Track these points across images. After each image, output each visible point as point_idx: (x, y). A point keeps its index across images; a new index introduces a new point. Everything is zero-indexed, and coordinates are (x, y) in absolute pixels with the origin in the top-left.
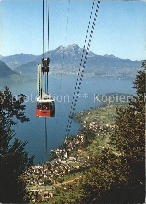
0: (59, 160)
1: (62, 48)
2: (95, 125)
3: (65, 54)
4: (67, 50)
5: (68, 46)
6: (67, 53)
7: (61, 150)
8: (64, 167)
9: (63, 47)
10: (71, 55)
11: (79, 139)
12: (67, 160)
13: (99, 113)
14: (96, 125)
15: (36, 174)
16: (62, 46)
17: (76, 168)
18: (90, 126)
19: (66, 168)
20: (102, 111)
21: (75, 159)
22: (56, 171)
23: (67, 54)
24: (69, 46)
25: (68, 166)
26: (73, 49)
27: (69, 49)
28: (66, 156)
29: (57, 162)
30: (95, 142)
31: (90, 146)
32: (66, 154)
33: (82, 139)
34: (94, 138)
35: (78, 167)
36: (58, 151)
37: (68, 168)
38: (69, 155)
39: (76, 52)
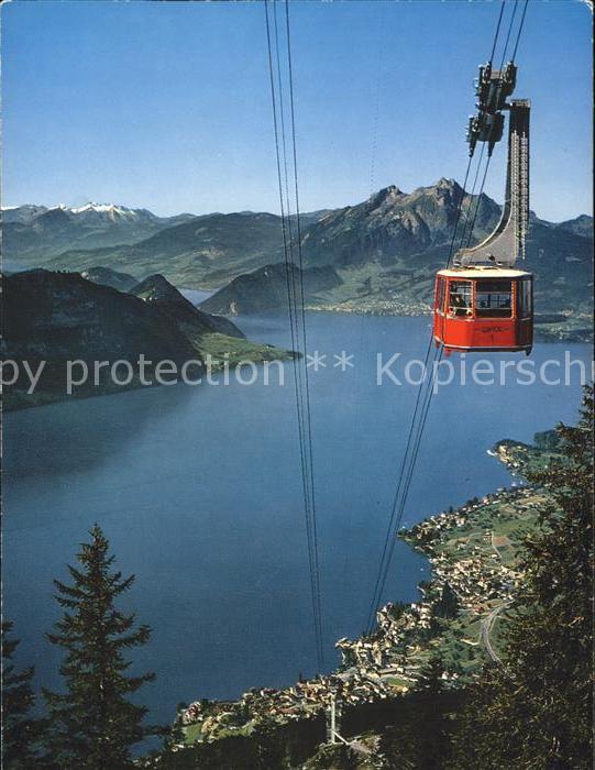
0: (363, 671)
1: (393, 194)
2: (471, 566)
3: (406, 224)
4: (413, 207)
5: (418, 190)
6: (413, 218)
7: (366, 645)
8: (372, 689)
9: (399, 193)
10: (431, 229)
11: (417, 615)
12: (381, 672)
13: (491, 527)
14: (474, 570)
15: (309, 702)
16: (394, 187)
17: (400, 693)
18: (456, 572)
19: (377, 691)
20: (503, 517)
21: (401, 670)
22: (354, 698)
23: (415, 224)
24: (421, 189)
25: (382, 686)
26: (441, 202)
27: (423, 201)
28: (378, 661)
29: (356, 677)
30: (456, 626)
31: (442, 636)
32: (380, 656)
33: (424, 617)
34: (455, 616)
35: (405, 689)
36: (360, 648)
37: (382, 691)
38: (386, 659)
39: (453, 215)
